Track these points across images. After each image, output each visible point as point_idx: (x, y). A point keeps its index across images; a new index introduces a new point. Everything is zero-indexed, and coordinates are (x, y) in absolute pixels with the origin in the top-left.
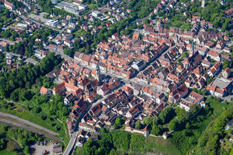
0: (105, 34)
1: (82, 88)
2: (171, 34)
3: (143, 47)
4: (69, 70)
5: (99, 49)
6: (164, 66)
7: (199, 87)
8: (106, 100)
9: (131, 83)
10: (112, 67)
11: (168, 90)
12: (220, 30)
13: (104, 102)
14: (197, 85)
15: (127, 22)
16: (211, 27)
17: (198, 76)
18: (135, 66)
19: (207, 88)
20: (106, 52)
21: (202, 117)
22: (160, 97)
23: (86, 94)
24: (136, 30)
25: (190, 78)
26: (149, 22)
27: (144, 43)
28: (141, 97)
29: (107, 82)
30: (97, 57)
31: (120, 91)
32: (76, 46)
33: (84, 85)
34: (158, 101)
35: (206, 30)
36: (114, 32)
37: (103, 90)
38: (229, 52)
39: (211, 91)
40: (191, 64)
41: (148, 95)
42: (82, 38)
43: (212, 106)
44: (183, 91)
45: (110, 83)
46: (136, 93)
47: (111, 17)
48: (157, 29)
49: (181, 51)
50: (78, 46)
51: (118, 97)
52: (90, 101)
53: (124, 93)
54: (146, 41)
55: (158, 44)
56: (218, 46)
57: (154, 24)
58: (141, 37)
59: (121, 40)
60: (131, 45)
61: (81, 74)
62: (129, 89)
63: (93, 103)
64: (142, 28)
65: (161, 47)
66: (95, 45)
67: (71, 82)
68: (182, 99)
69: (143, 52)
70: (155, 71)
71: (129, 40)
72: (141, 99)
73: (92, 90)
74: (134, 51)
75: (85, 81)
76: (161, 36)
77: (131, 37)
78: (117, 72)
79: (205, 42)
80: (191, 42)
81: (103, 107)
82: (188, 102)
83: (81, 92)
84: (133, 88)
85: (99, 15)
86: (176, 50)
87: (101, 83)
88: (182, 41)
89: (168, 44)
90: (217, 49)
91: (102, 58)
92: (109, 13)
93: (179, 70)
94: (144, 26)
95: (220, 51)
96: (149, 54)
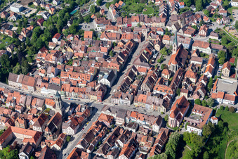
0: (43, 38)
1: (40, 129)
2: (134, 24)
3: (104, 50)
4: (8, 105)
5: (41, 63)
6: (143, 73)
7: (201, 97)
8: (82, 143)
9: (109, 109)
10: (72, 88)
11: (163, 109)
12: (194, 9)
13: (80, 146)
14: (198, 94)
15: (67, 14)
16: (182, 7)
17: (193, 80)
18: (104, 81)
19: (213, 97)
20: (55, 66)
21: (218, 138)
22: (158, 123)
23: (49, 138)
24: (84, 24)
25: (186, 86)
26: (97, 10)
27: (103, 43)
28: (130, 126)
29: (74, 113)
30: (43, 75)
31: (98, 123)
32: (5, 63)
33: (41, 125)
34: (156, 128)
35: (178, 12)
36: (54, 32)
37: (73, 126)
38: (217, 38)
39: (218, 100)
40: (180, 65)
41: (138, 121)
42: (9, 50)
43: (225, 121)
44: (185, 107)
45: (78, 114)
46: (119, 122)
47: (40, 9)
48: (114, 19)
49: (157, 47)
50: (8, 63)
51: (97, 134)
52: (58, 148)
53: (103, 125)
54: (105, 39)
55: (123, 41)
56: (202, 32)
57: (106, 13)
58: (95, 35)
59: (69, 44)
60: (86, 50)
61: (29, 108)
62: (109, 117)
63: (62, 149)
64: (91, 20)
65: (129, 46)
66: (31, 57)
67: (20, 124)
68: (185, 118)
69: (106, 57)
70: (135, 84)
71: (80, 43)
72: (130, 129)
73: (56, 130)
74: (93, 58)
75: (42, 119)
76: (123, 30)
77: (81, 37)
78: (82, 95)
79: (184, 29)
80: (166, 32)
81: (83, 153)
82: (195, 121)
83: (40, 138)
84: (115, 116)
85: (23, 9)
86: (150, 47)
87: (65, 117)
88: (154, 33)
89: (136, 40)
90: (201, 36)
91: (52, 76)
92: (35, 4)
93: (166, 76)
94: (93, 16)
95: (206, 40)
96: (118, 59)
